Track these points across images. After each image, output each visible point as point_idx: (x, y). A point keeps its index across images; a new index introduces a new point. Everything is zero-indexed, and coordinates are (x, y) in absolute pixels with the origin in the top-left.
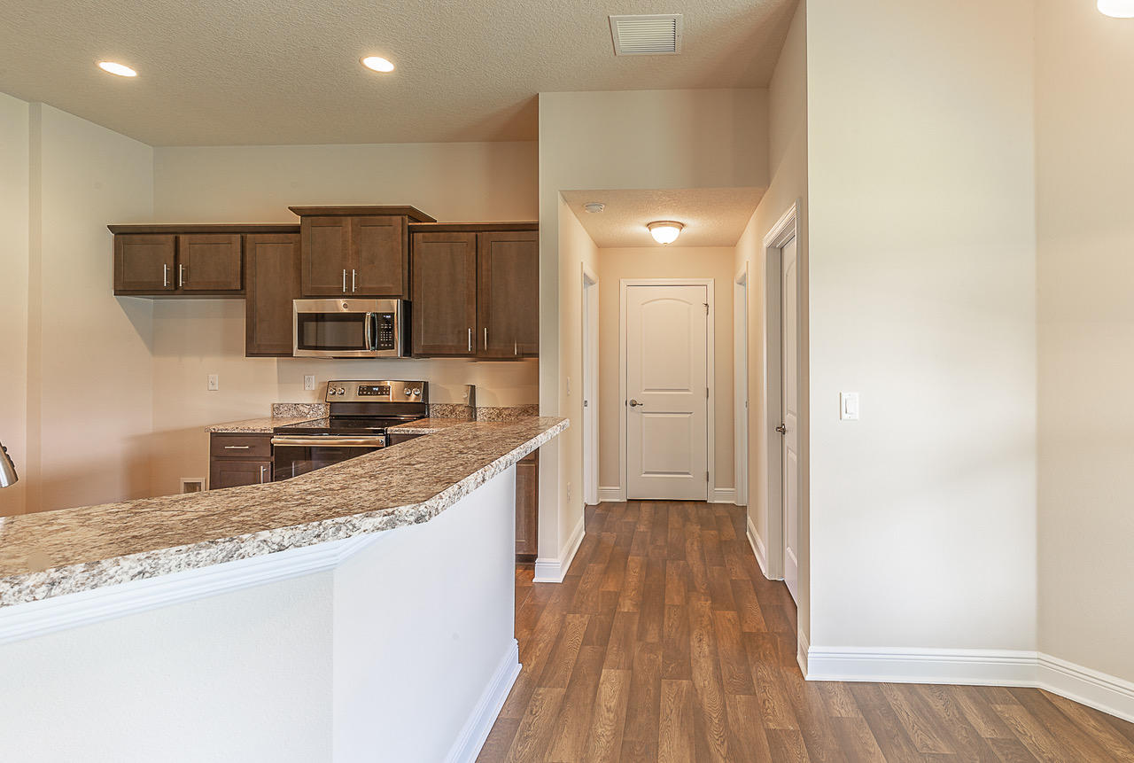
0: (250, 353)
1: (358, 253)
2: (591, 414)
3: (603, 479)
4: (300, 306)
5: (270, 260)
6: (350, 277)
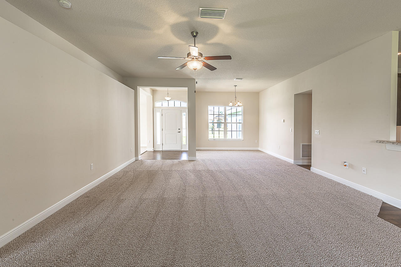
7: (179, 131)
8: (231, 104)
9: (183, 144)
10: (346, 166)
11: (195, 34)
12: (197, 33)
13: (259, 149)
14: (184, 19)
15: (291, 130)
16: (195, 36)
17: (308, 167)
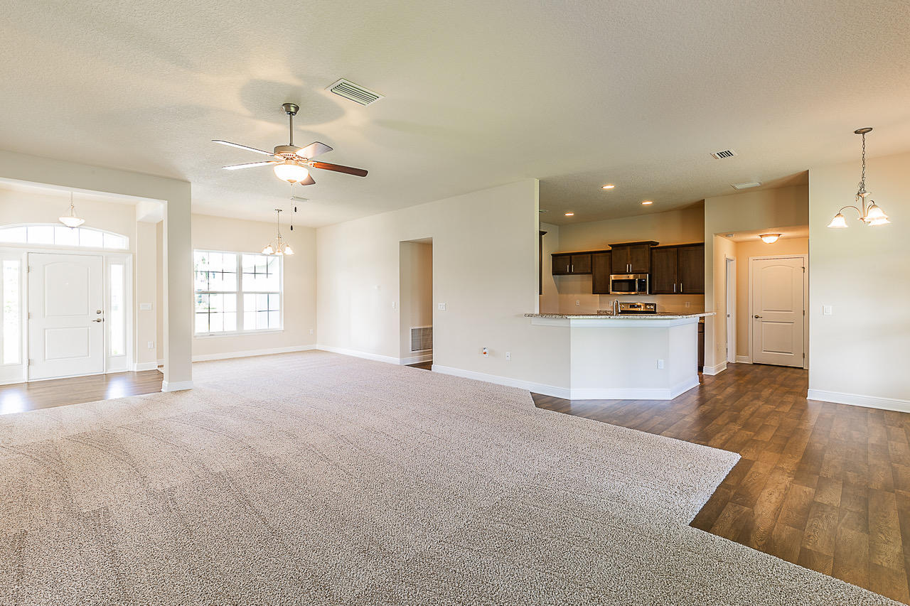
0: (593, 293)
1: (632, 259)
2: (731, 322)
3: (738, 352)
4: (613, 277)
5: (601, 262)
6: (629, 267)
7: (100, 317)
8: (269, 250)
9: (113, 354)
10: (485, 353)
11: (293, 110)
12: (297, 108)
13: (318, 347)
14: (296, 82)
15: (393, 305)
16: (291, 113)
17: (427, 365)
